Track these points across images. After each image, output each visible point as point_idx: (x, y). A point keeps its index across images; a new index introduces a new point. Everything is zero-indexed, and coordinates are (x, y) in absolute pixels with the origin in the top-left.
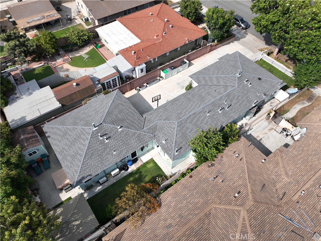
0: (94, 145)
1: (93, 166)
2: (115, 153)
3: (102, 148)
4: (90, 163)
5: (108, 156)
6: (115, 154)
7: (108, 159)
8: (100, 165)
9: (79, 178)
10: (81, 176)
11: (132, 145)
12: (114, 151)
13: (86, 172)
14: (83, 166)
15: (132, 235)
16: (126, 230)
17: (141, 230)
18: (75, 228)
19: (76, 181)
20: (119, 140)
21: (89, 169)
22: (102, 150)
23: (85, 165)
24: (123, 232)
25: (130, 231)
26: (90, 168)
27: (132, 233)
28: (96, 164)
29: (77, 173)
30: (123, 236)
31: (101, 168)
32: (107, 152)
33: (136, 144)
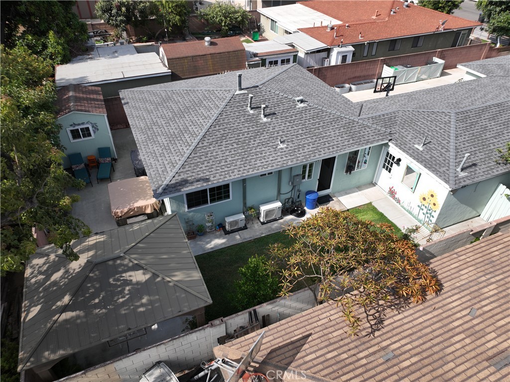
0: (231, 120)
1: (220, 161)
2: (282, 146)
3: (252, 129)
4: (215, 154)
5: (263, 149)
6: (282, 149)
7: (264, 155)
8: (238, 163)
9: (177, 177)
10: (183, 176)
11: (329, 139)
12: (281, 142)
13: (198, 169)
14: (193, 155)
15: (338, 359)
16: (310, 339)
17: (371, 350)
18: (126, 292)
19: (165, 183)
20: (296, 123)
21: (209, 164)
22: (251, 135)
23: (198, 154)
24: (298, 344)
25: (326, 343)
26: (211, 163)
27: (335, 353)
28: (230, 159)
29: (174, 167)
30: (299, 355)
31: (241, 169)
32: (263, 140)
33: (340, 139)
